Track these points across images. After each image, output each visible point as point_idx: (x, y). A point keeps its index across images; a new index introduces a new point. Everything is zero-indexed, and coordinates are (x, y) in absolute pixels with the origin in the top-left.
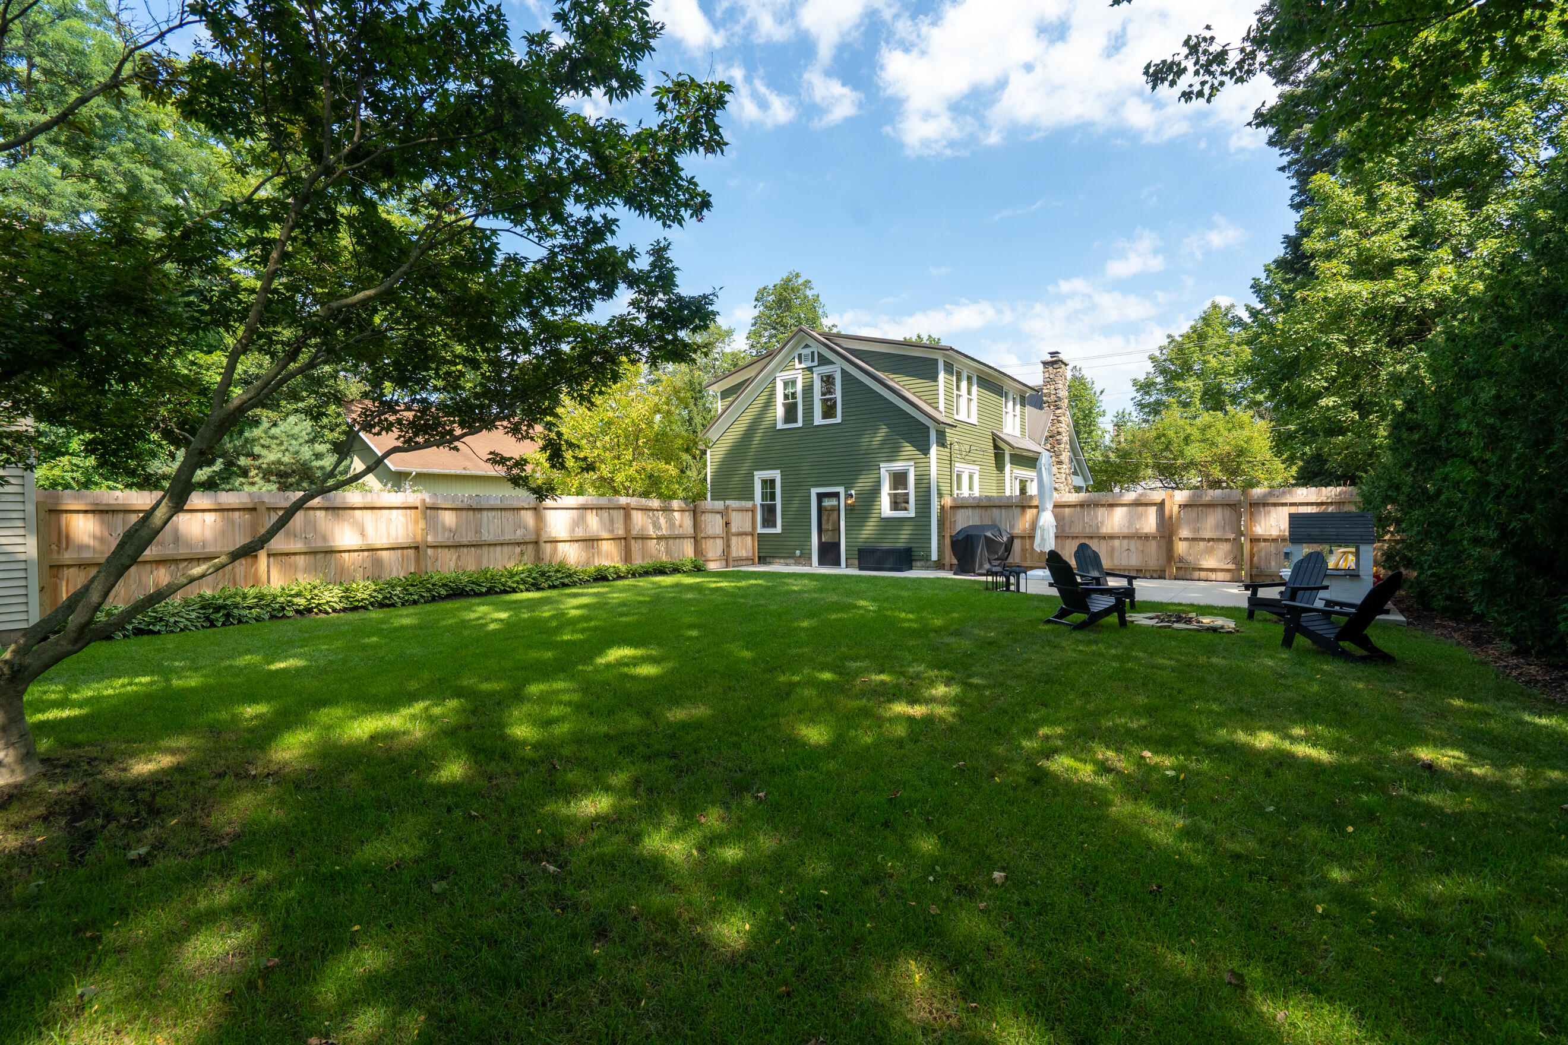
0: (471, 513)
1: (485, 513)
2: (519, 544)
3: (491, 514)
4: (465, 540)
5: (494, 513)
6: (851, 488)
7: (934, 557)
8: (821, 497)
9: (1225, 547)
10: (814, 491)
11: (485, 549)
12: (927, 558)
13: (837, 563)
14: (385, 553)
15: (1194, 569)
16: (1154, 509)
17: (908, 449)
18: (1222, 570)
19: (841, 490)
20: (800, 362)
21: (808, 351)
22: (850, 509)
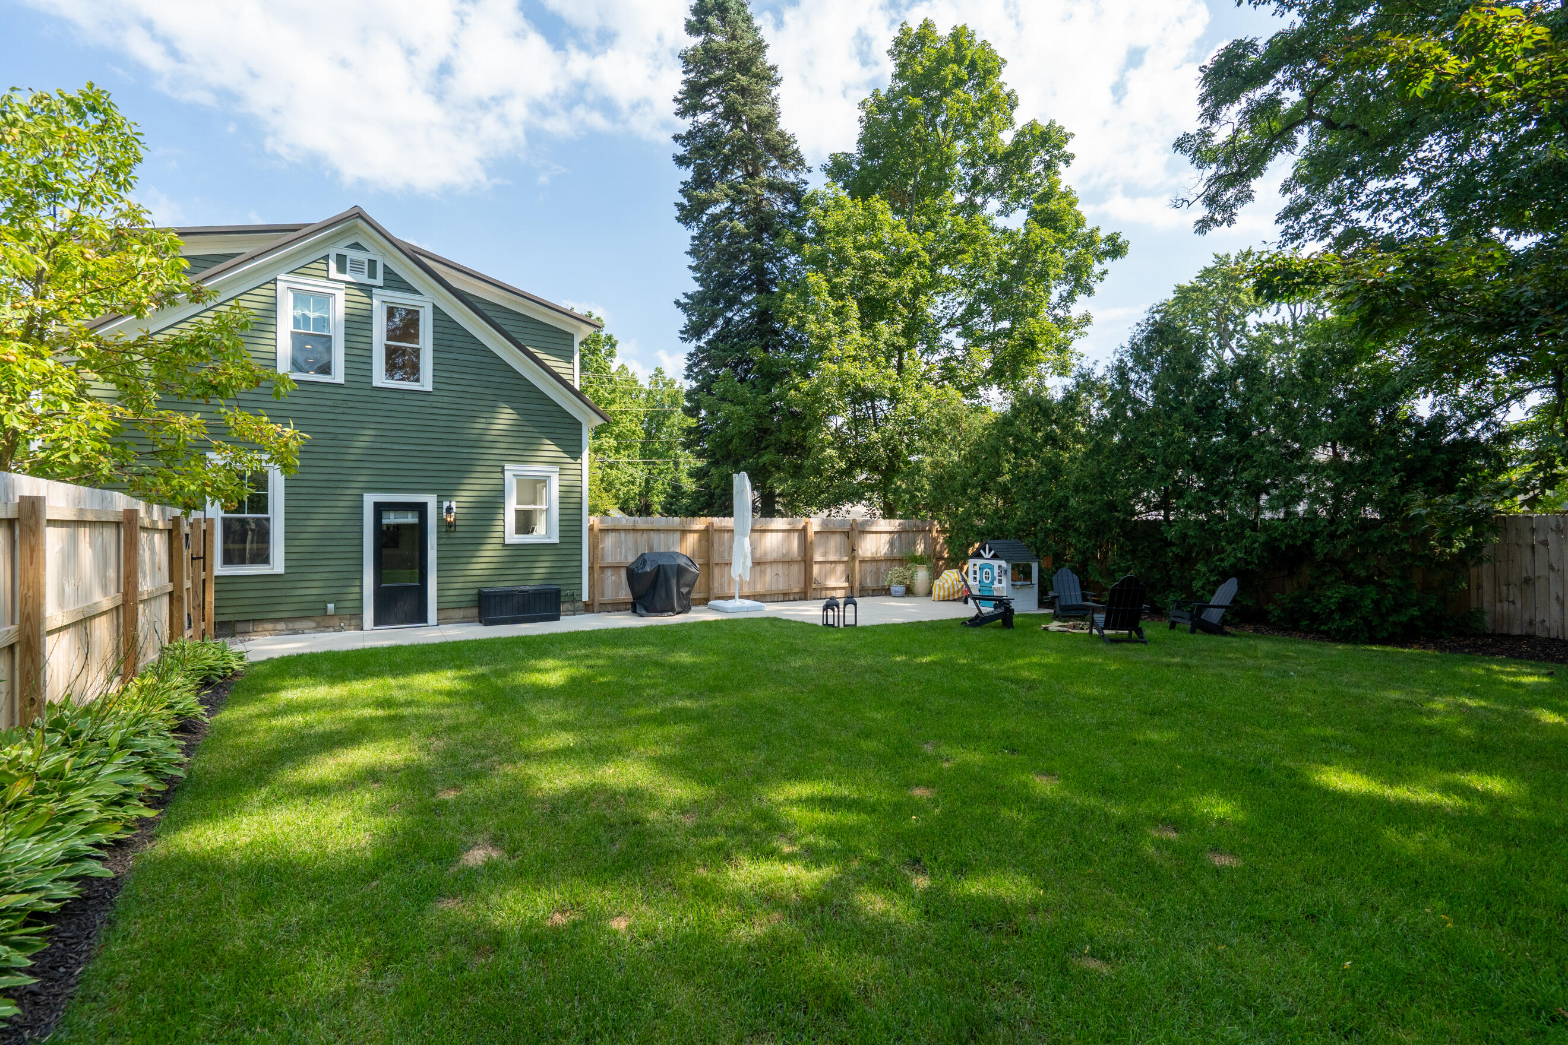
6: (449, 497)
7: (585, 597)
8: (380, 508)
9: (840, 568)
10: (370, 500)
12: (574, 598)
13: (420, 617)
15: (822, 589)
16: (796, 535)
17: (550, 449)
18: (840, 588)
19: (431, 500)
20: (342, 269)
21: (362, 256)
22: (446, 528)
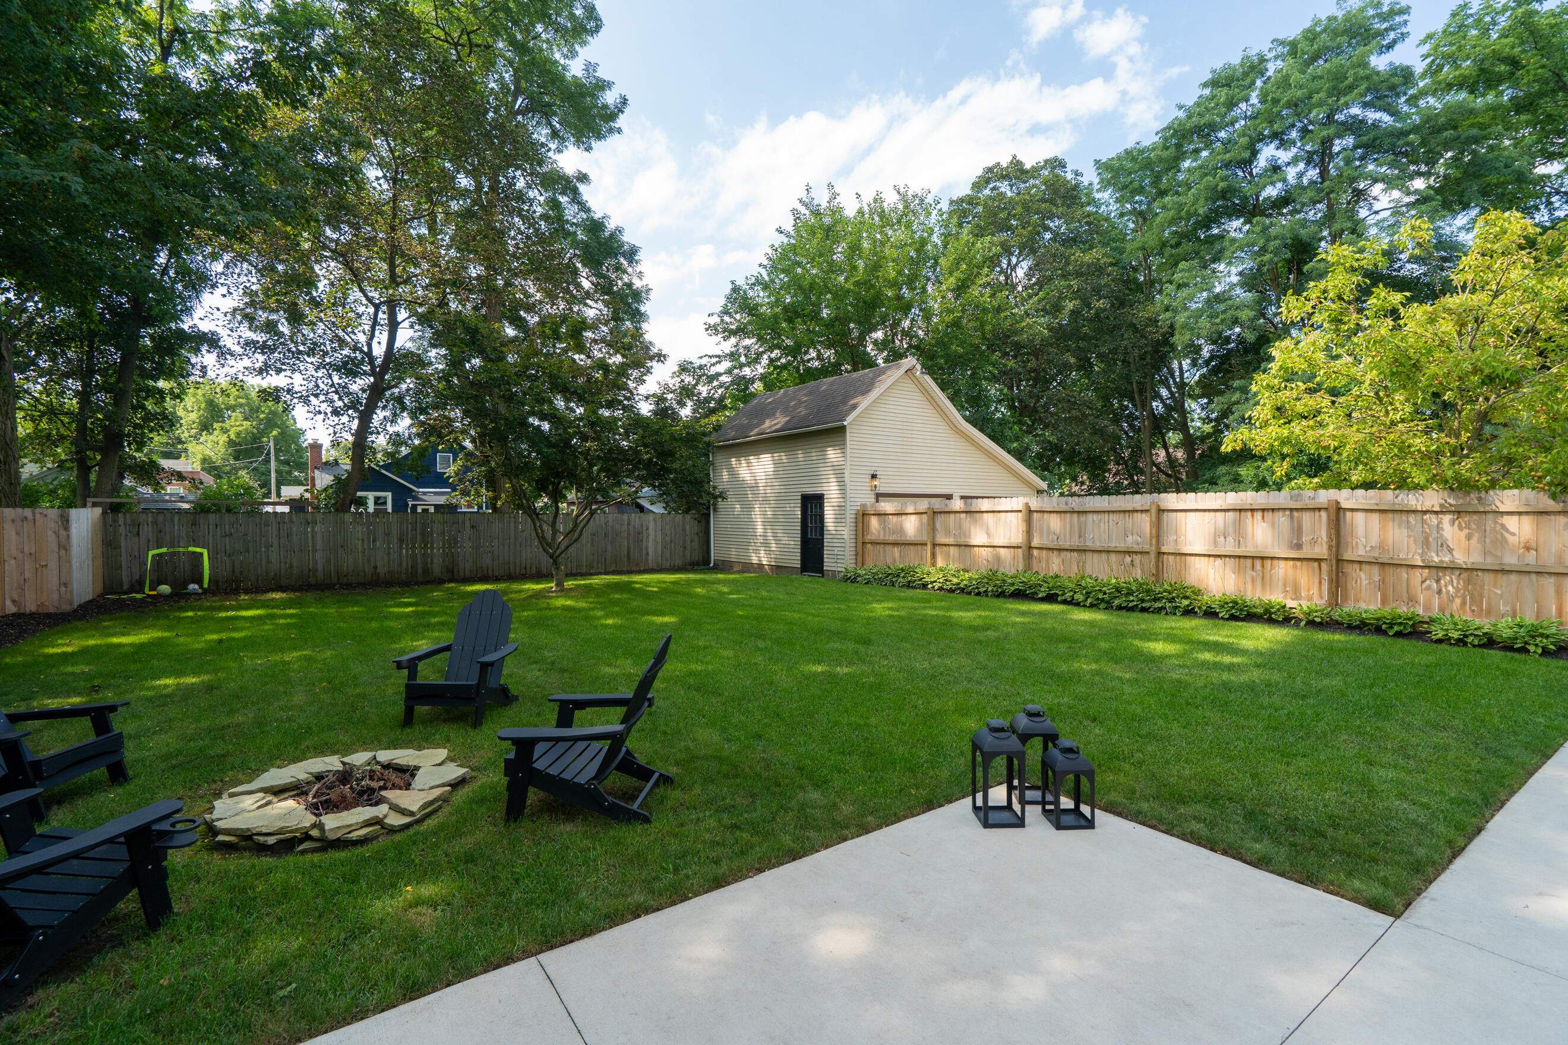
0: (1075, 516)
1: (1090, 516)
2: (1129, 553)
3: (1095, 517)
4: (1067, 545)
5: (1100, 516)
11: (1089, 555)
14: (1002, 550)
